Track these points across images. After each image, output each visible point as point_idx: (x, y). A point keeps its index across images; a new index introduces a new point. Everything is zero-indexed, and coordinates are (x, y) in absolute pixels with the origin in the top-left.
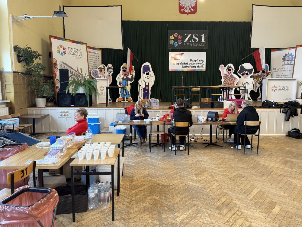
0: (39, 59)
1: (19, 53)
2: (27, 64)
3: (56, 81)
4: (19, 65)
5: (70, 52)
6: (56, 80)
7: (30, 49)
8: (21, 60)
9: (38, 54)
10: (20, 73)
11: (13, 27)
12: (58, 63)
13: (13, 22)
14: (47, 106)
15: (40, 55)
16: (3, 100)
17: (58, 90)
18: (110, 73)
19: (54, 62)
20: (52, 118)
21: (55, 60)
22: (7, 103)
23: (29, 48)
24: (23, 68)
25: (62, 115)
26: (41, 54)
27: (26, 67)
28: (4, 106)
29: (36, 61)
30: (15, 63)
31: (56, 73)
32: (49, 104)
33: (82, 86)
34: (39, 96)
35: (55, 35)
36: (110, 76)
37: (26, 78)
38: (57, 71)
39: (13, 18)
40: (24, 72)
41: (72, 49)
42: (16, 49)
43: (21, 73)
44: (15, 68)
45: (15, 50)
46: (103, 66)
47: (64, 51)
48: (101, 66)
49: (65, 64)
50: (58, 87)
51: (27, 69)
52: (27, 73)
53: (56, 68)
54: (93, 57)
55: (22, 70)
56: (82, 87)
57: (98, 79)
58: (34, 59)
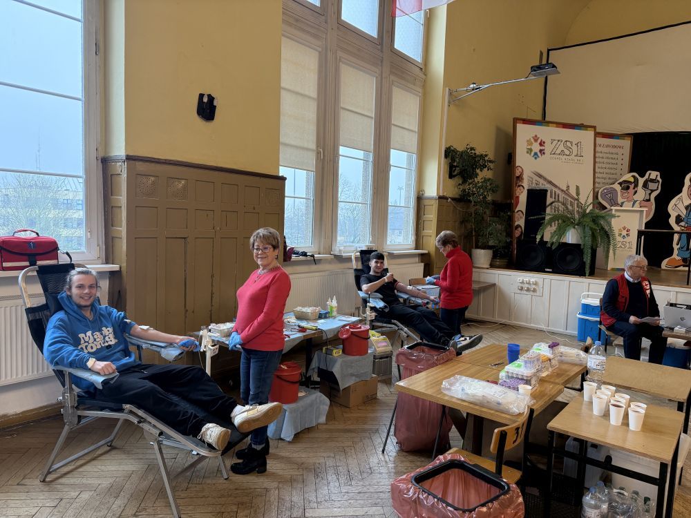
0: (488, 170)
1: (453, 160)
2: (464, 182)
3: (516, 215)
4: (451, 182)
5: (554, 150)
6: (518, 211)
7: (474, 150)
8: (455, 173)
9: (486, 159)
10: (449, 199)
11: (448, 111)
12: (525, 176)
13: (449, 102)
14: (492, 266)
15: (490, 161)
16: (417, 248)
17: (517, 233)
18: (650, 194)
19: (518, 174)
20: (501, 293)
21: (520, 170)
22: (422, 255)
23: (472, 149)
24: (456, 189)
25: (522, 289)
26: (492, 158)
27: (461, 187)
28: (417, 259)
29: (483, 175)
30: (444, 181)
31: (518, 197)
32: (498, 262)
33: (576, 226)
34: (480, 244)
35: (524, 117)
36: (649, 200)
37: (458, 208)
38: (522, 192)
39: (450, 94)
40: (457, 196)
41: (559, 143)
42: (449, 153)
43: (453, 199)
44: (443, 190)
45: (446, 156)
46: (634, 176)
47: (542, 148)
48: (629, 177)
49: (540, 176)
50: (519, 226)
51: (464, 190)
52: (463, 199)
53: (519, 186)
54: (607, 155)
55: (454, 193)
56: (574, 228)
57: (616, 210)
58: (478, 171)
